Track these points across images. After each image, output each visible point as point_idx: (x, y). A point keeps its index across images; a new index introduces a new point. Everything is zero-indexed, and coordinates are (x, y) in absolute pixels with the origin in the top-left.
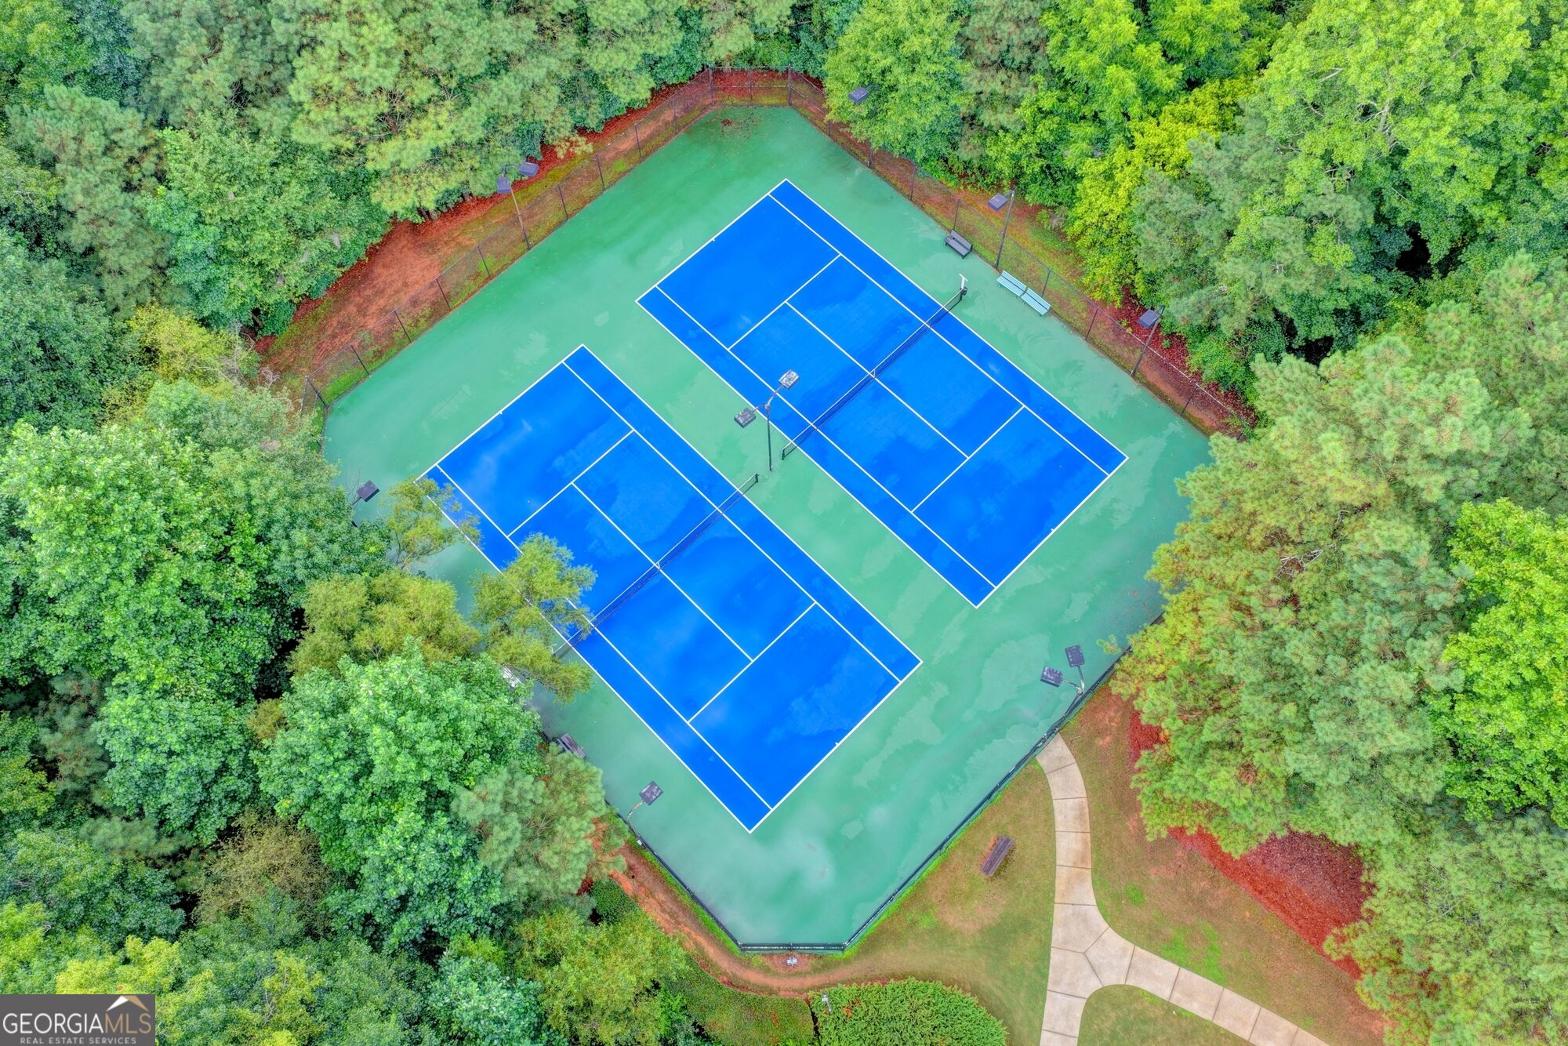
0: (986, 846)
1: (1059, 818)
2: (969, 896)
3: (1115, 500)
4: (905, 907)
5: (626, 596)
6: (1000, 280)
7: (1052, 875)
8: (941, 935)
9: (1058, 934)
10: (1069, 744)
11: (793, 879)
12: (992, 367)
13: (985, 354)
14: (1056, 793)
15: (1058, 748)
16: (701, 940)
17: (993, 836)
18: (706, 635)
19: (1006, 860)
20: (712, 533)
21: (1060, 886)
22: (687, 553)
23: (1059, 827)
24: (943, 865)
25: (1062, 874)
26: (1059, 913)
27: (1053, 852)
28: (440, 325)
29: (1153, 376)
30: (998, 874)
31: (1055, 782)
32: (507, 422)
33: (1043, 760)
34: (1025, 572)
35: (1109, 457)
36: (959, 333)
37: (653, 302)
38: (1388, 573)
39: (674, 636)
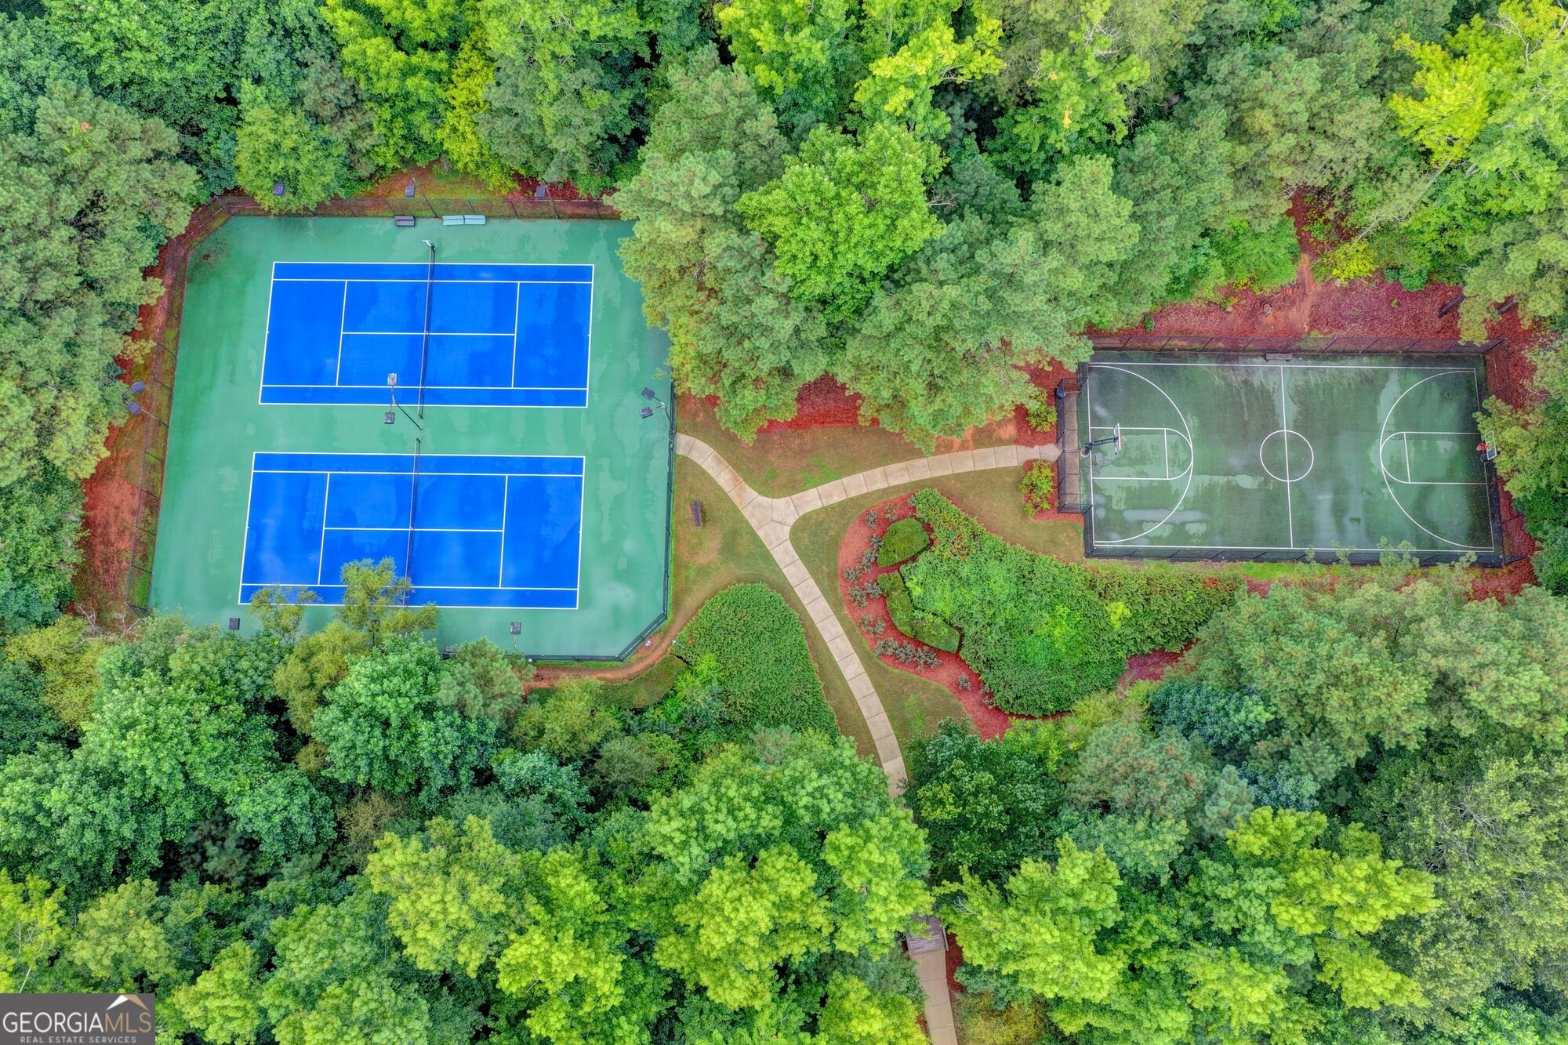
0: (688, 513)
1: (710, 471)
2: (701, 544)
3: (606, 294)
4: (677, 575)
5: (411, 557)
6: (446, 223)
7: (728, 499)
8: (703, 571)
9: (753, 523)
10: (686, 433)
11: (616, 610)
12: (483, 275)
13: (474, 271)
14: (699, 462)
15: (682, 439)
16: (600, 675)
17: (688, 507)
18: (469, 540)
19: (703, 512)
20: (422, 489)
21: (736, 501)
22: (419, 510)
23: (714, 475)
24: (678, 541)
25: (732, 495)
26: (746, 513)
27: (721, 489)
28: (162, 512)
29: (569, 210)
30: (704, 521)
31: (694, 456)
32: (256, 530)
33: (681, 451)
34: (593, 368)
35: (584, 273)
36: (450, 271)
37: (269, 396)
38: (731, 257)
39: (454, 554)
